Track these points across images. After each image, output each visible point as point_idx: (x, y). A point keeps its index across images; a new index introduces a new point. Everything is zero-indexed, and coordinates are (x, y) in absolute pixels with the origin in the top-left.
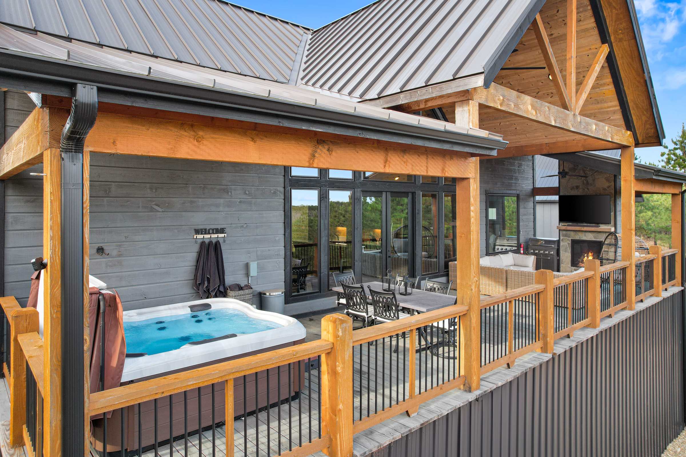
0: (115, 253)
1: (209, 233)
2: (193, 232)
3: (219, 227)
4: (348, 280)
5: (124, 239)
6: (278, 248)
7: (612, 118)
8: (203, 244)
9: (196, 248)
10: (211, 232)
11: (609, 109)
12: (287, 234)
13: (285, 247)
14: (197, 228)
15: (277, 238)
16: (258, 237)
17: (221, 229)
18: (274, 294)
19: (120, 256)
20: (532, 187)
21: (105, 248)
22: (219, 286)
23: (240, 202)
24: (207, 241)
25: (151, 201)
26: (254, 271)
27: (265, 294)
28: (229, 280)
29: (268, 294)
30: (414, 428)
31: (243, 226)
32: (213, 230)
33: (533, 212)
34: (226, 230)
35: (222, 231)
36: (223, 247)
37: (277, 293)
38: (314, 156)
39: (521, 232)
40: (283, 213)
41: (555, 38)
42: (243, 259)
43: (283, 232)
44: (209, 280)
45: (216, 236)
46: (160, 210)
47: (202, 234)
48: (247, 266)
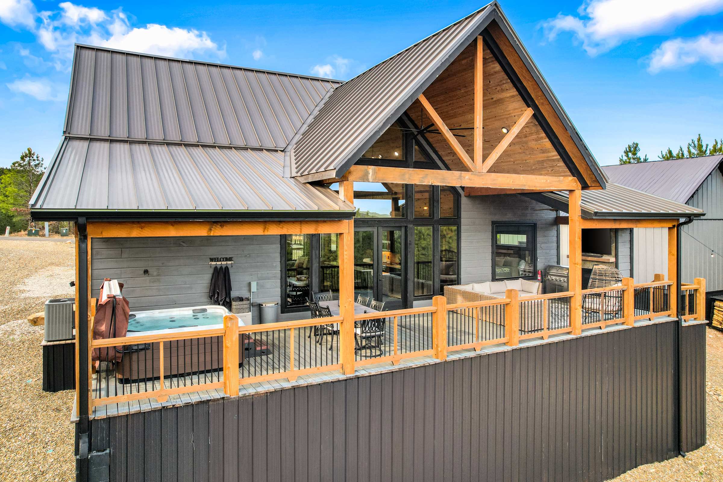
0: (155, 274)
1: (220, 261)
2: (209, 260)
3: (228, 257)
4: (326, 297)
5: (161, 265)
6: (275, 271)
7: (558, 165)
8: (216, 268)
9: (211, 271)
10: (222, 260)
11: (553, 158)
12: (282, 262)
13: (281, 271)
14: (211, 257)
15: (274, 265)
16: (258, 264)
17: (229, 258)
18: (269, 305)
19: (158, 275)
20: (556, 216)
21: (149, 270)
22: (225, 298)
23: (244, 239)
24: (219, 267)
25: (179, 239)
26: (254, 288)
27: (262, 305)
28: (234, 294)
29: (264, 305)
30: (285, 388)
31: (246, 256)
32: (223, 258)
33: (556, 240)
34: (233, 259)
35: (230, 259)
36: (231, 271)
37: (271, 305)
38: (211, 230)
39: (538, 260)
40: (279, 246)
41: (495, 101)
42: (247, 279)
43: (280, 260)
44: (218, 294)
45: (225, 263)
46: (186, 245)
47: (215, 261)
48: (249, 284)
